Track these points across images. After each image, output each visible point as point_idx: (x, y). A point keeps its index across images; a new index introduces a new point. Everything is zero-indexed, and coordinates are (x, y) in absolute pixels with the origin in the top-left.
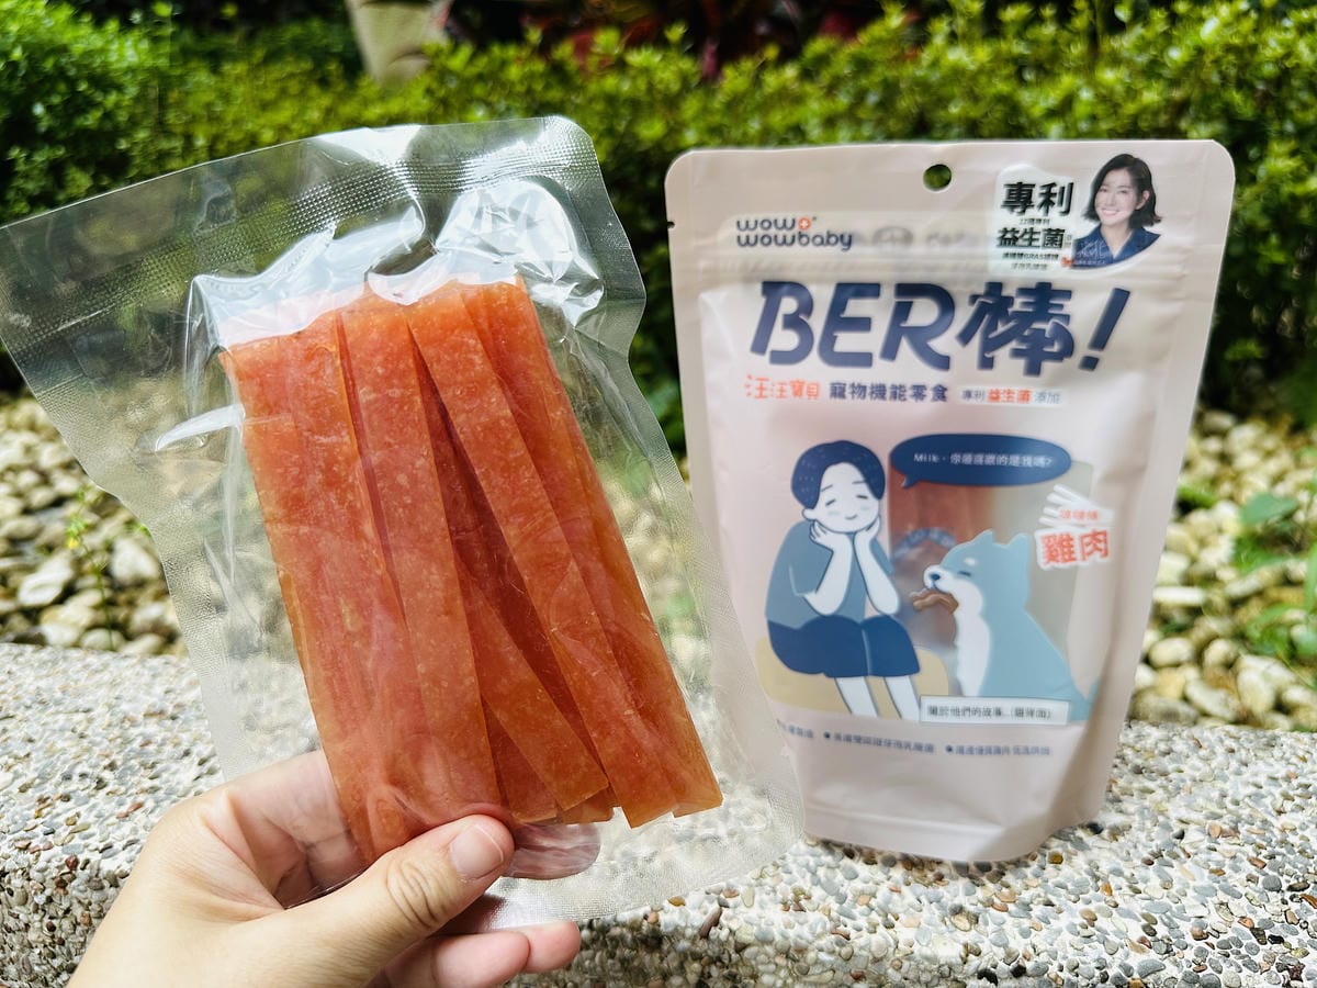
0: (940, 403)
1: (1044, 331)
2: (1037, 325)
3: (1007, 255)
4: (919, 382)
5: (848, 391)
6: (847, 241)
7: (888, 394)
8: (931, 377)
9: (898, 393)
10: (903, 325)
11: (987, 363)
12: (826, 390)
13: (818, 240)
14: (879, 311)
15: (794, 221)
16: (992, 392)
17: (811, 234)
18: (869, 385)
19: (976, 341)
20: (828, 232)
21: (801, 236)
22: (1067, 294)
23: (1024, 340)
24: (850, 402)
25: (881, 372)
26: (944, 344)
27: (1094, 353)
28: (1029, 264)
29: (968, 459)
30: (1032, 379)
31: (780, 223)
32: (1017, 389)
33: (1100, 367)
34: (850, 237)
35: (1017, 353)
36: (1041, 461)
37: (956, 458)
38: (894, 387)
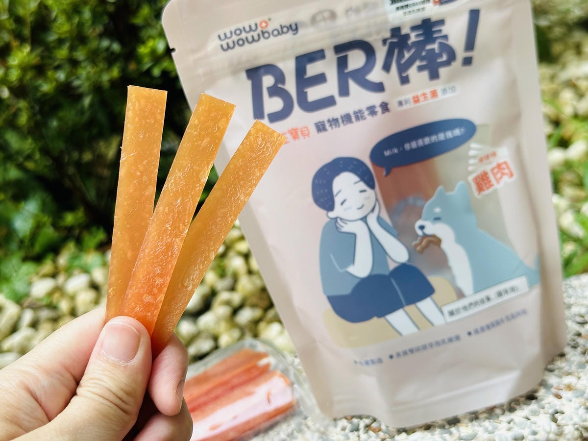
0: (387, 114)
1: (433, 50)
2: (429, 47)
3: (398, 8)
4: (370, 104)
5: (327, 125)
6: (294, 28)
7: (353, 119)
8: (375, 99)
9: (359, 115)
10: (346, 71)
11: (405, 80)
12: (313, 129)
13: (276, 33)
14: (328, 67)
15: (256, 25)
16: (414, 98)
17: (270, 30)
18: (339, 117)
19: (394, 67)
20: (281, 26)
21: (263, 33)
22: (441, 22)
23: (422, 59)
24: (331, 131)
25: (343, 106)
26: (376, 75)
27: (469, 54)
28: (413, 11)
29: (414, 145)
30: (435, 82)
31: (247, 29)
32: (428, 91)
33: (475, 61)
34: (296, 25)
35: (421, 68)
36: (457, 132)
37: (407, 146)
38: (355, 113)
